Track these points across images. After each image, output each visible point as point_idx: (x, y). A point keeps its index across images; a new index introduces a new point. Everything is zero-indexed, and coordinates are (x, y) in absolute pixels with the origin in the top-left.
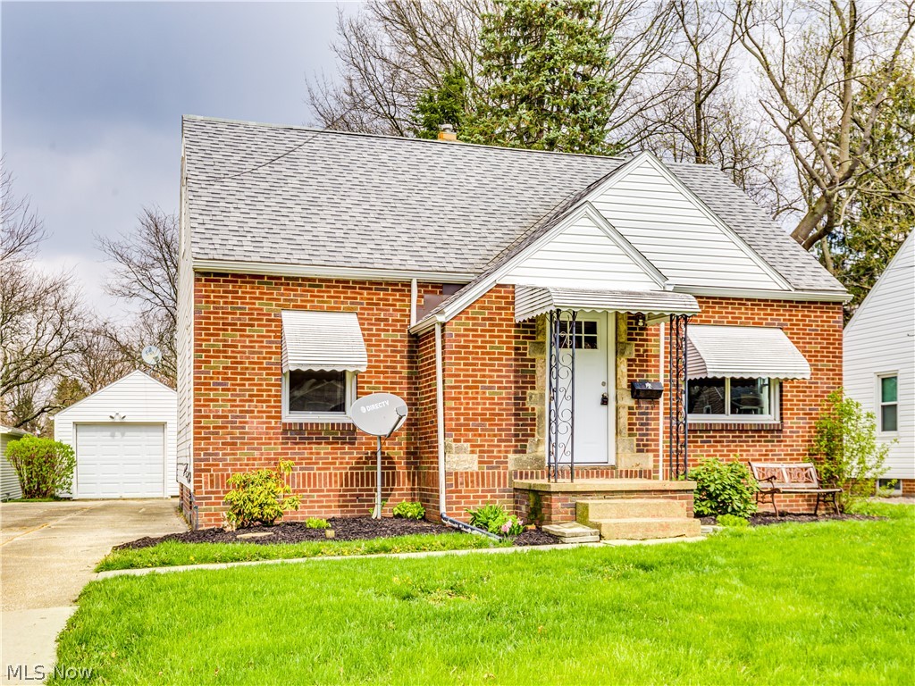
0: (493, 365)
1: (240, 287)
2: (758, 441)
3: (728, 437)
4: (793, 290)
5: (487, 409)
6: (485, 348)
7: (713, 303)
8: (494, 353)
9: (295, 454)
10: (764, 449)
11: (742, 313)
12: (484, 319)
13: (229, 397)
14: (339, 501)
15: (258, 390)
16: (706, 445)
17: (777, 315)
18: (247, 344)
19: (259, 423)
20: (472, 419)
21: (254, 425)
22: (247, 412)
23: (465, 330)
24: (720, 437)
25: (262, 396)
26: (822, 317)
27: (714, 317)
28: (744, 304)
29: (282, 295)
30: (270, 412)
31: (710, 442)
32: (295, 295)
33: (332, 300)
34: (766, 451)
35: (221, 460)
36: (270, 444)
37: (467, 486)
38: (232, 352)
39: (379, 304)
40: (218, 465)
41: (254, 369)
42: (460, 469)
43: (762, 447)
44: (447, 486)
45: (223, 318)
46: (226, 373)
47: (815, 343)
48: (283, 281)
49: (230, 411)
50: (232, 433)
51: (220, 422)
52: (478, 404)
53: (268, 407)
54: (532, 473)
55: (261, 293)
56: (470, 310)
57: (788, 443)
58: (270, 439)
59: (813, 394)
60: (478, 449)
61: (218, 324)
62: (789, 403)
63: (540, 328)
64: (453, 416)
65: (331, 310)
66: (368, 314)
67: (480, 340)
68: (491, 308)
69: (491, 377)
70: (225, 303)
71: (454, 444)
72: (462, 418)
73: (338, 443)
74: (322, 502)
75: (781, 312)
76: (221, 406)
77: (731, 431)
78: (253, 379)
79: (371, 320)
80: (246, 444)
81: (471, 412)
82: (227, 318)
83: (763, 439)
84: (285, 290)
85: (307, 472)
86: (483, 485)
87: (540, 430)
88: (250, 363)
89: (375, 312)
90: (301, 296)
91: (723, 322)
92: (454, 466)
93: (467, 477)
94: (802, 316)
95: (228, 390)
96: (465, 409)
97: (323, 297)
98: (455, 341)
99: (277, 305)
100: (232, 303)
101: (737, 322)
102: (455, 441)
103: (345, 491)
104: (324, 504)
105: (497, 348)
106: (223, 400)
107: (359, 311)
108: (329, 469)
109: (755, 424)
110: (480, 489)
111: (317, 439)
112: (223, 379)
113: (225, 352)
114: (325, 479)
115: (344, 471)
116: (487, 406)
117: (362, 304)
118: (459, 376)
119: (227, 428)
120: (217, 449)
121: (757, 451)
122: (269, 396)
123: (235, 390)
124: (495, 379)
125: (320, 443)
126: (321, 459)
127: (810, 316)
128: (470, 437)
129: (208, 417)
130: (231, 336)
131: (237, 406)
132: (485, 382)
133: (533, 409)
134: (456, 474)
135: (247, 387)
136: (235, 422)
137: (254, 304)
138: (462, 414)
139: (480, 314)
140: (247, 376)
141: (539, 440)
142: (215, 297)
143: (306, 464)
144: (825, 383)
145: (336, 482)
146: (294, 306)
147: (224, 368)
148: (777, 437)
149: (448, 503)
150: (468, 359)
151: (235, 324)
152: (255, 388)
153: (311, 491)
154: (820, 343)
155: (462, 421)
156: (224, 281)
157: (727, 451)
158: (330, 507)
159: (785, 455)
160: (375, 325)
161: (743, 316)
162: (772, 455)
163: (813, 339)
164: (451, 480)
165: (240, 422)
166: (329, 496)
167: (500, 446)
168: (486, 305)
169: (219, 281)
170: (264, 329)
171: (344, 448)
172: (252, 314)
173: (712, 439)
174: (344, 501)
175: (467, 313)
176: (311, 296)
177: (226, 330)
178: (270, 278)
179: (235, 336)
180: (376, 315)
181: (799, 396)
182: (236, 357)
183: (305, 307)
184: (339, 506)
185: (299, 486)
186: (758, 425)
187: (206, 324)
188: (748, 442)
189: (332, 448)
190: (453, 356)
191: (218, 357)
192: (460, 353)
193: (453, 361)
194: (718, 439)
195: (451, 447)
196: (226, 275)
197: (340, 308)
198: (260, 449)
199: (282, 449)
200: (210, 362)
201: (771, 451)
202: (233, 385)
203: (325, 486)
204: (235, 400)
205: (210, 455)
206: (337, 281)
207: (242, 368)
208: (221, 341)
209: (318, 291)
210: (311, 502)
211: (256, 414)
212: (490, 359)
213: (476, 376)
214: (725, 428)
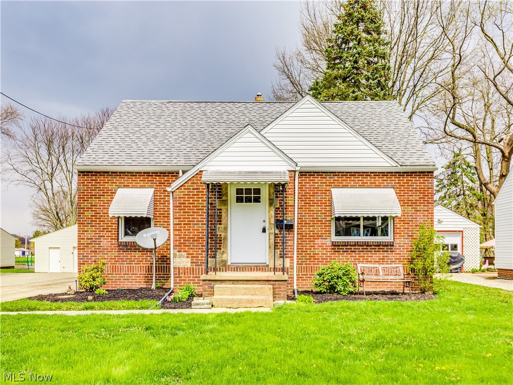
0: (199, 212)
1: (98, 178)
2: (378, 251)
3: (359, 249)
4: (399, 166)
5: (196, 235)
6: (194, 204)
7: (350, 175)
8: (199, 206)
9: (124, 256)
10: (382, 256)
11: (368, 180)
12: (193, 189)
13: (94, 230)
14: (145, 279)
15: (107, 226)
16: (345, 253)
17: (390, 180)
18: (102, 204)
19: (107, 242)
20: (187, 241)
21: (105, 243)
22: (101, 236)
23: (184, 195)
24: (354, 249)
25: (109, 229)
26: (420, 180)
27: (351, 183)
28: (369, 175)
29: (118, 180)
30: (112, 236)
31: (348, 251)
32: (124, 180)
33: (142, 182)
34: (383, 257)
35: (90, 259)
36: (112, 252)
37: (185, 274)
38: (95, 208)
39: (165, 183)
40: (88, 261)
41: (105, 216)
42: (181, 266)
43: (380, 255)
44: (174, 274)
45: (90, 193)
46: (92, 218)
47: (415, 196)
48: (118, 174)
49: (94, 236)
50: (94, 246)
51: (89, 241)
52: (191, 232)
53: (111, 234)
54: (220, 268)
55: (108, 180)
56: (186, 185)
57: (397, 252)
58: (112, 249)
59: (414, 225)
60: (190, 256)
61: (88, 195)
62: (398, 230)
63: (224, 192)
64: (178, 239)
65: (141, 187)
66: (160, 188)
67: (191, 200)
68: (198, 183)
69: (197, 218)
70: (92, 185)
71: (178, 253)
72: (182, 240)
73: (144, 251)
74: (137, 280)
75: (393, 179)
76: (90, 234)
77: (360, 245)
78: (105, 221)
79: (161, 191)
80: (101, 251)
81: (187, 237)
82: (92, 193)
83: (381, 250)
84: (119, 178)
85: (129, 265)
86: (193, 274)
87: (224, 246)
88: (103, 213)
89: (163, 187)
90: (127, 180)
91: (356, 186)
92: (178, 264)
93: (185, 270)
94: (407, 180)
95: (93, 226)
96: (184, 235)
97: (137, 181)
98: (178, 201)
99: (115, 186)
100: (95, 185)
101: (365, 186)
102: (178, 251)
103: (148, 274)
104: (138, 281)
105: (201, 204)
106: (91, 231)
107: (155, 187)
108: (140, 264)
109: (375, 242)
110: (192, 276)
111: (134, 249)
112: (91, 221)
113: (91, 208)
114: (138, 269)
115: (147, 265)
116: (196, 234)
117: (156, 183)
118: (180, 218)
119: (92, 244)
120: (88, 254)
121: (377, 256)
122: (112, 229)
123: (96, 226)
124: (200, 220)
125: (136, 251)
126: (136, 259)
127: (412, 180)
128: (186, 250)
129: (84, 239)
130: (94, 201)
131: (97, 234)
132: (194, 221)
133: (221, 235)
134: (179, 268)
135: (102, 225)
136: (96, 241)
137: (105, 185)
138: (182, 238)
139: (192, 186)
140: (102, 220)
141: (223, 251)
142: (87, 183)
143: (129, 261)
144: (422, 218)
145: (143, 270)
146: (123, 186)
147: (91, 216)
148: (390, 249)
149: (175, 283)
150: (185, 209)
151: (96, 195)
152: (105, 225)
153: (132, 274)
154: (419, 196)
155: (182, 241)
156: (91, 175)
157: (359, 257)
158: (140, 282)
159: (395, 259)
160: (163, 193)
161: (369, 182)
162: (387, 259)
163: (414, 193)
164: (176, 271)
165: (99, 241)
166: (140, 277)
167: (202, 254)
168: (195, 181)
169: (89, 175)
170: (110, 197)
171: (147, 254)
172: (104, 190)
173: (349, 250)
174: (147, 280)
175: (185, 186)
176: (132, 181)
177: (92, 198)
178: (112, 173)
179: (96, 201)
180: (163, 188)
181: (405, 226)
182: (96, 211)
183: (129, 186)
184: (145, 282)
185: (126, 272)
186: (378, 242)
187: (83, 195)
188: (372, 251)
189: (142, 254)
190: (177, 208)
191: (89, 211)
192: (181, 206)
193: (177, 211)
194: (353, 250)
195: (176, 255)
196: (92, 172)
197: (145, 186)
198: (107, 254)
199: (118, 254)
200: (85, 213)
201: (386, 257)
202: (95, 224)
203: (138, 272)
204: (96, 231)
205: (85, 256)
206: (144, 173)
207: (99, 216)
208: (90, 203)
209: (135, 178)
210: (131, 279)
211: (106, 237)
212: (197, 209)
213: (189, 218)
214: (356, 244)
